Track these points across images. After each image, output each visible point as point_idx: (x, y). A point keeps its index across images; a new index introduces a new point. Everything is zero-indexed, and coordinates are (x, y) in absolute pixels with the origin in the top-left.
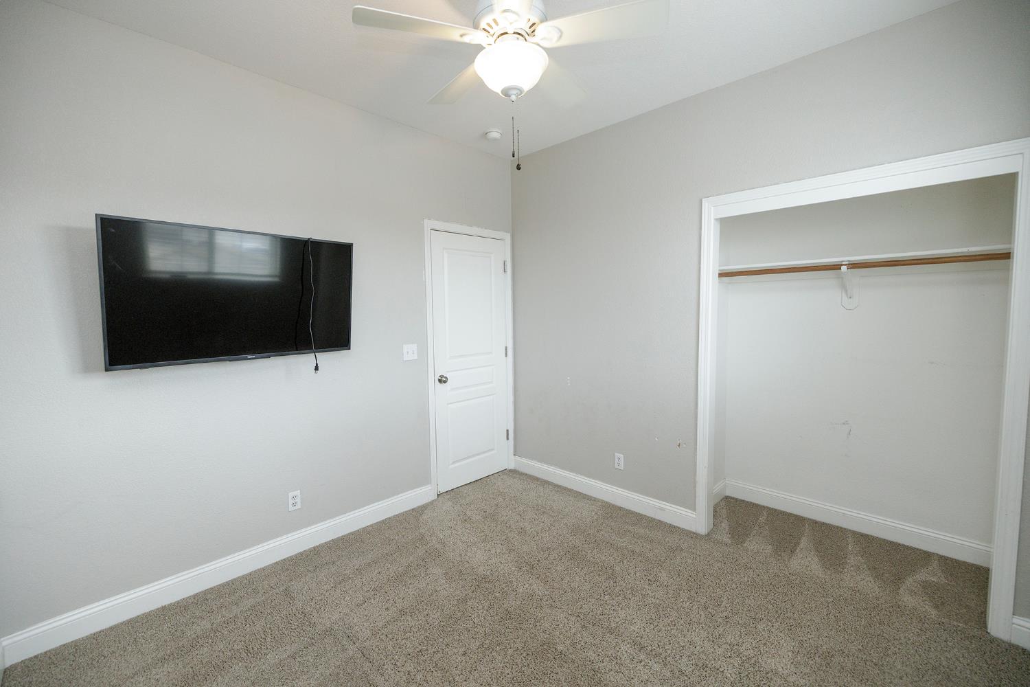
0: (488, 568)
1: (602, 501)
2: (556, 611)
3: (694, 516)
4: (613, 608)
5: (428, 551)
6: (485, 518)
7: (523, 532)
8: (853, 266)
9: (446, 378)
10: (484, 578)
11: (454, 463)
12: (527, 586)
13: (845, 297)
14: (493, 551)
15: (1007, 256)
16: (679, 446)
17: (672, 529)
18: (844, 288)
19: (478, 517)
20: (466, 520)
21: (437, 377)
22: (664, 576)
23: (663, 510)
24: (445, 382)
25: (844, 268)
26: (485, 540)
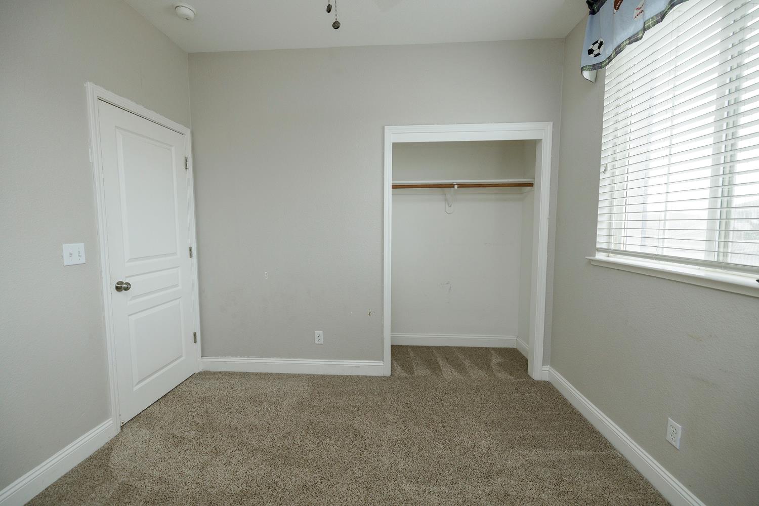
0: (240, 482)
1: (307, 375)
2: (336, 488)
3: (382, 364)
4: (376, 459)
5: (148, 499)
6: (202, 430)
7: (252, 428)
8: (461, 186)
9: (128, 284)
10: (243, 494)
11: (139, 382)
12: (294, 479)
13: (447, 206)
14: (235, 461)
15: (531, 185)
16: (369, 314)
17: (370, 379)
18: (446, 200)
19: (192, 433)
20: (179, 442)
21: (115, 284)
22: (389, 416)
23: (358, 367)
24: (127, 289)
25: (456, 187)
26: (217, 454)
